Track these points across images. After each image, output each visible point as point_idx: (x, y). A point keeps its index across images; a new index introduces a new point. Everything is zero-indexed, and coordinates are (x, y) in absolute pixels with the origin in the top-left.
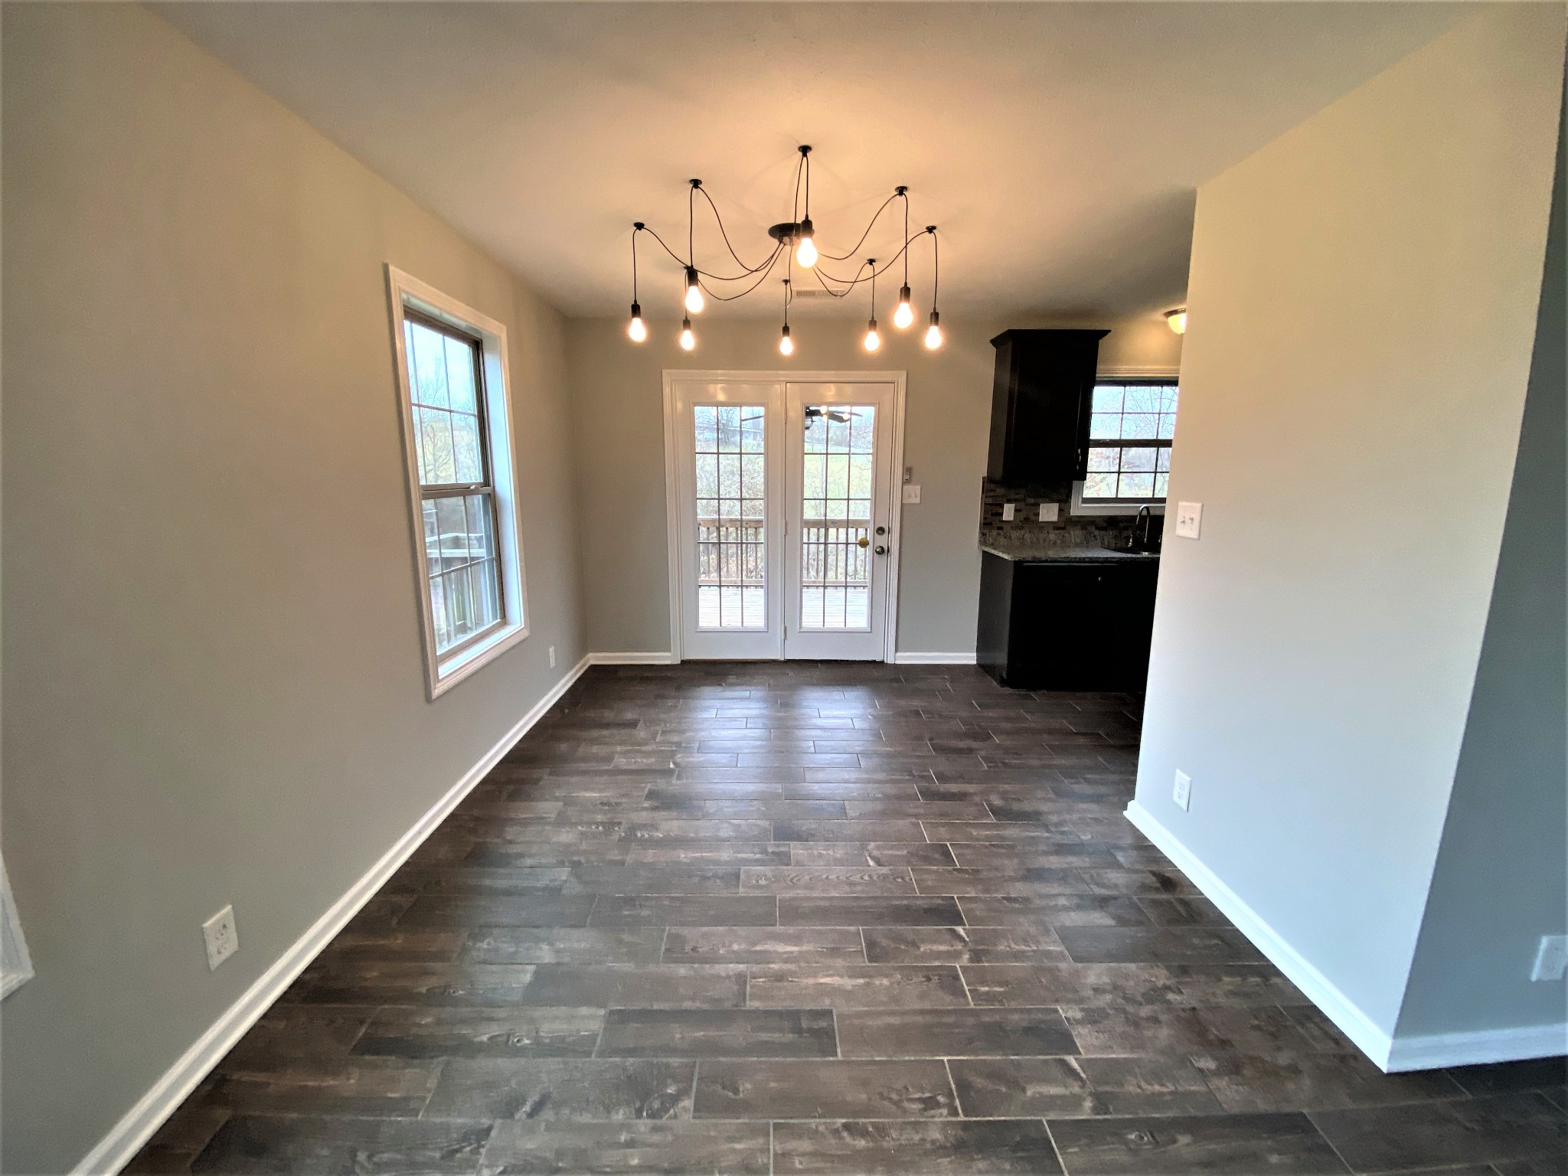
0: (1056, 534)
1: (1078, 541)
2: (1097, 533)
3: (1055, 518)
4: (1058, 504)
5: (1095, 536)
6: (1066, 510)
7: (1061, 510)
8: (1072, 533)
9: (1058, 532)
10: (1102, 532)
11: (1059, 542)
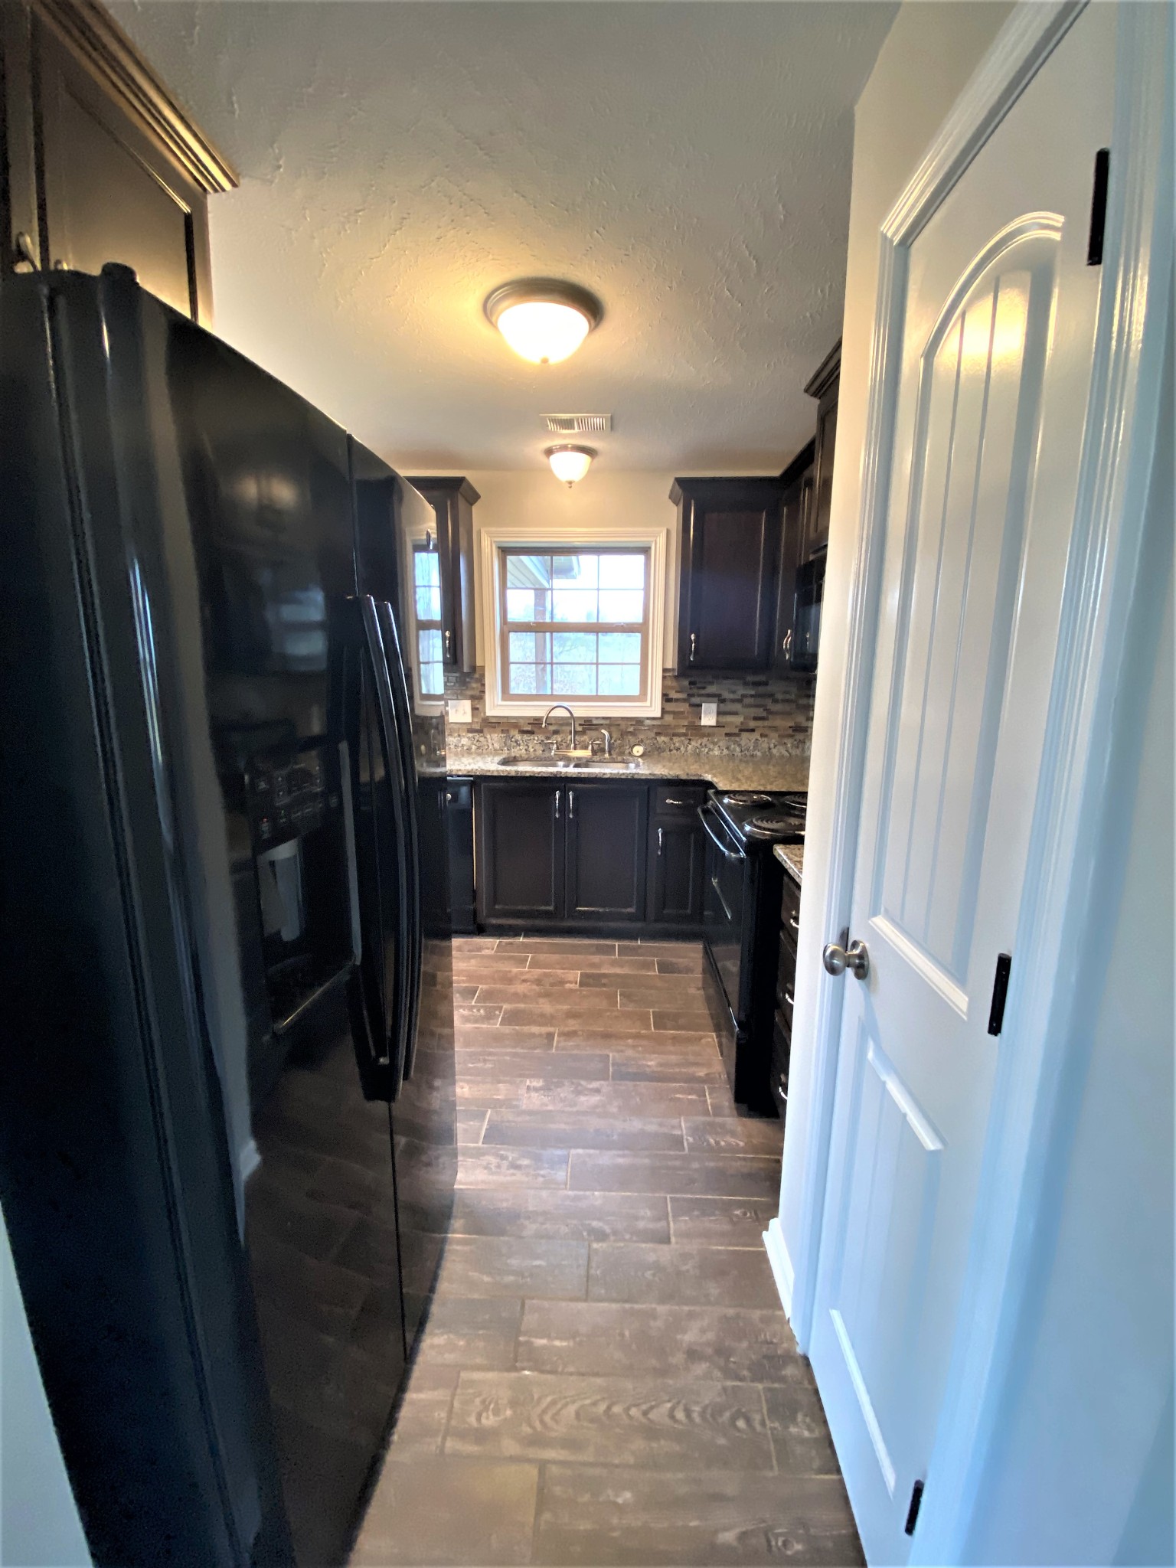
0: (469, 738)
1: (497, 746)
2: (518, 737)
3: (468, 718)
4: (470, 701)
5: (516, 741)
6: (480, 709)
7: (474, 709)
8: (488, 736)
9: (470, 735)
10: (525, 737)
11: (474, 747)
